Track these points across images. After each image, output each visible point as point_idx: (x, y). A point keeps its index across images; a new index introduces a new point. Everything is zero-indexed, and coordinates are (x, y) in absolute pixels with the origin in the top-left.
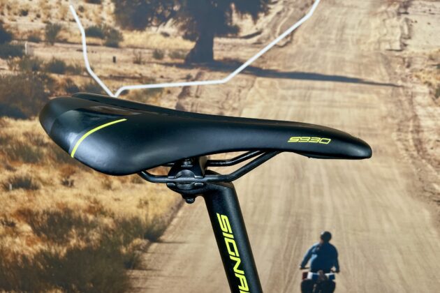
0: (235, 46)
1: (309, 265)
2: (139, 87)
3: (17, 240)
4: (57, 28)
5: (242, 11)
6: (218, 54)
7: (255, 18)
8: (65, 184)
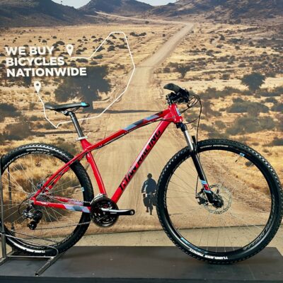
0: (101, 104)
1: (145, 190)
2: (66, 122)
3: (16, 195)
4: (34, 104)
5: (101, 91)
6: (95, 107)
7: (107, 93)
8: (38, 165)
